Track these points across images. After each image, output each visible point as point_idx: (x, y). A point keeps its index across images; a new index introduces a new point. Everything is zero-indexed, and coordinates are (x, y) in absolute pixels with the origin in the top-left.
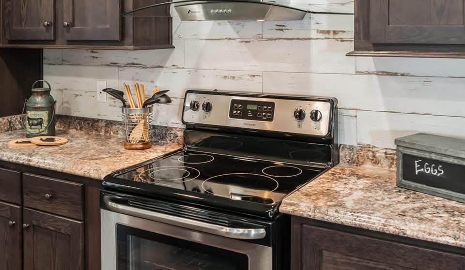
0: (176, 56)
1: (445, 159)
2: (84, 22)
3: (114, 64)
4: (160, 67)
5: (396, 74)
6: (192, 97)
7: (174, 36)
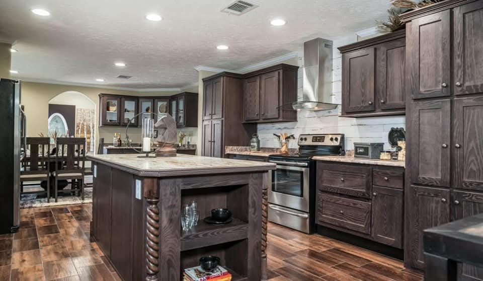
0: (298, 124)
1: (364, 146)
2: (267, 113)
3: (280, 128)
4: (293, 128)
5: (362, 125)
6: (302, 136)
7: (298, 117)
